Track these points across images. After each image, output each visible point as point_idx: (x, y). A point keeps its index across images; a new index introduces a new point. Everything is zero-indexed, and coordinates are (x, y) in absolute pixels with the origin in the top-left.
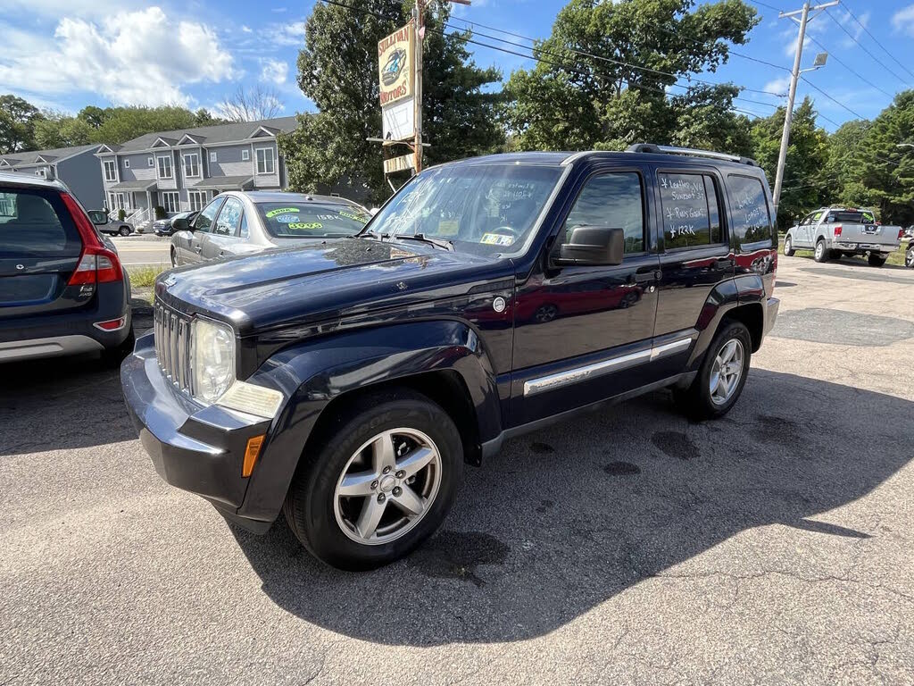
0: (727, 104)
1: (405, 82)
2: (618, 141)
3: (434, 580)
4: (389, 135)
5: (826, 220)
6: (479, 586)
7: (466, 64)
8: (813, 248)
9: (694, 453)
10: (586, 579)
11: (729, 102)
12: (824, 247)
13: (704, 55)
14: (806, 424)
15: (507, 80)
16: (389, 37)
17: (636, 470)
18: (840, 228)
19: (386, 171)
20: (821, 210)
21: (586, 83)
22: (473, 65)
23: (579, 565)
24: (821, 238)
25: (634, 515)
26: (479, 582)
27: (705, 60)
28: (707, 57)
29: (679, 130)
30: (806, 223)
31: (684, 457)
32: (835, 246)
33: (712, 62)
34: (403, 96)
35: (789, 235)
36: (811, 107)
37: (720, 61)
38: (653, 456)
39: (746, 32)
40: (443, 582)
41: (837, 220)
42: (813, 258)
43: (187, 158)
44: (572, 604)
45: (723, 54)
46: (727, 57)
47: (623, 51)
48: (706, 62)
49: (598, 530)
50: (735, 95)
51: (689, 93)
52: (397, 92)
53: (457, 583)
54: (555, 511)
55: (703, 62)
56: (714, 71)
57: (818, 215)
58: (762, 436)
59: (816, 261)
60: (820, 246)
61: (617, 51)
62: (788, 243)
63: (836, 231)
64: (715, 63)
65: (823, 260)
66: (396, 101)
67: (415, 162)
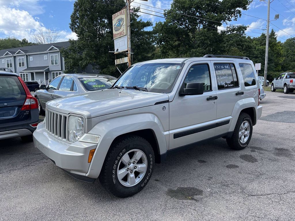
0: (243, 33)
1: (123, 30)
2: (201, 48)
3: (182, 200)
4: (117, 50)
5: (286, 77)
6: (197, 202)
7: (138, 20)
8: (282, 88)
9: (256, 160)
10: (231, 198)
11: (244, 32)
12: (287, 88)
13: (232, 14)
14: (292, 150)
15: (154, 25)
16: (117, 13)
17: (237, 167)
18: (292, 80)
19: (116, 64)
20: (284, 73)
21: (186, 26)
22: (141, 20)
23: (228, 194)
24: (285, 84)
25: (241, 179)
26: (196, 200)
27: (232, 16)
28: (233, 15)
29: (225, 44)
30: (279, 78)
31: (253, 162)
32: (291, 87)
33: (235, 17)
34: (123, 35)
35: (273, 84)
36: (274, 33)
37: (238, 16)
38: (242, 162)
39: (247, 6)
40: (185, 201)
41: (290, 77)
42: (283, 92)
43: (20, 59)
44: (229, 204)
45: (239, 14)
46: (241, 15)
47: (200, 13)
48: (233, 17)
49: (231, 184)
50: (246, 29)
51: (227, 29)
52: (121, 34)
53: (190, 201)
54: (213, 180)
55: (232, 17)
56: (236, 20)
57: (283, 76)
58: (278, 154)
59: (285, 93)
60: (285, 87)
61: (198, 14)
62: (272, 86)
63: (290, 81)
64: (236, 17)
65: (287, 93)
66: (120, 37)
67: (129, 60)
